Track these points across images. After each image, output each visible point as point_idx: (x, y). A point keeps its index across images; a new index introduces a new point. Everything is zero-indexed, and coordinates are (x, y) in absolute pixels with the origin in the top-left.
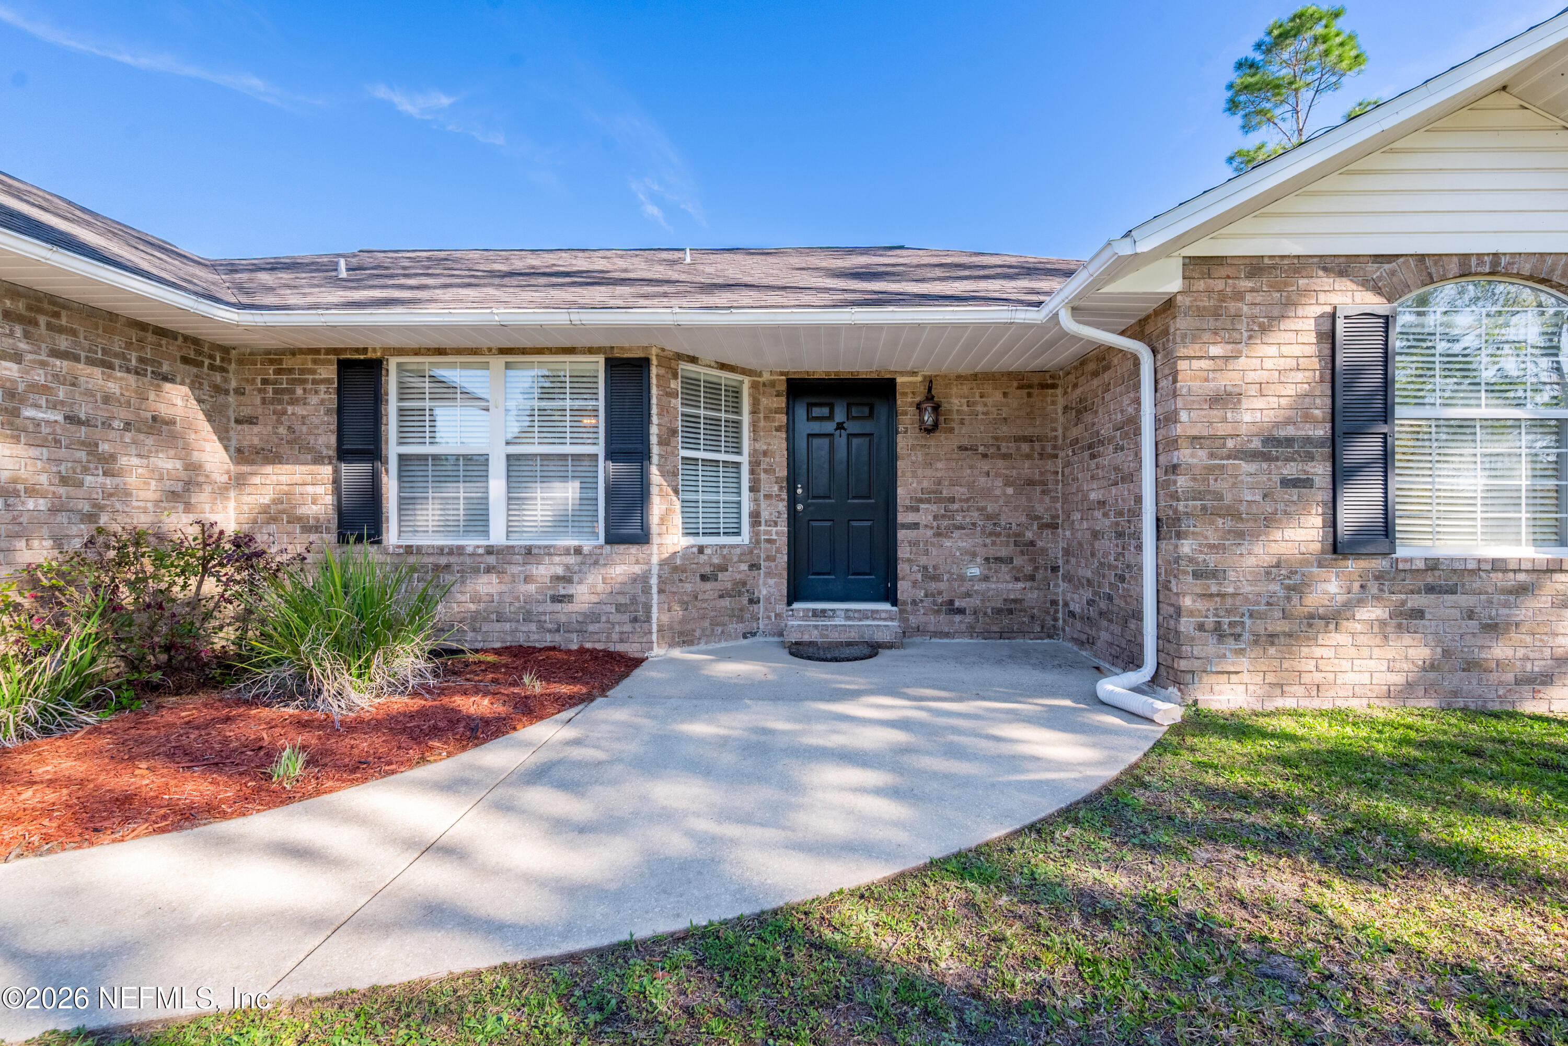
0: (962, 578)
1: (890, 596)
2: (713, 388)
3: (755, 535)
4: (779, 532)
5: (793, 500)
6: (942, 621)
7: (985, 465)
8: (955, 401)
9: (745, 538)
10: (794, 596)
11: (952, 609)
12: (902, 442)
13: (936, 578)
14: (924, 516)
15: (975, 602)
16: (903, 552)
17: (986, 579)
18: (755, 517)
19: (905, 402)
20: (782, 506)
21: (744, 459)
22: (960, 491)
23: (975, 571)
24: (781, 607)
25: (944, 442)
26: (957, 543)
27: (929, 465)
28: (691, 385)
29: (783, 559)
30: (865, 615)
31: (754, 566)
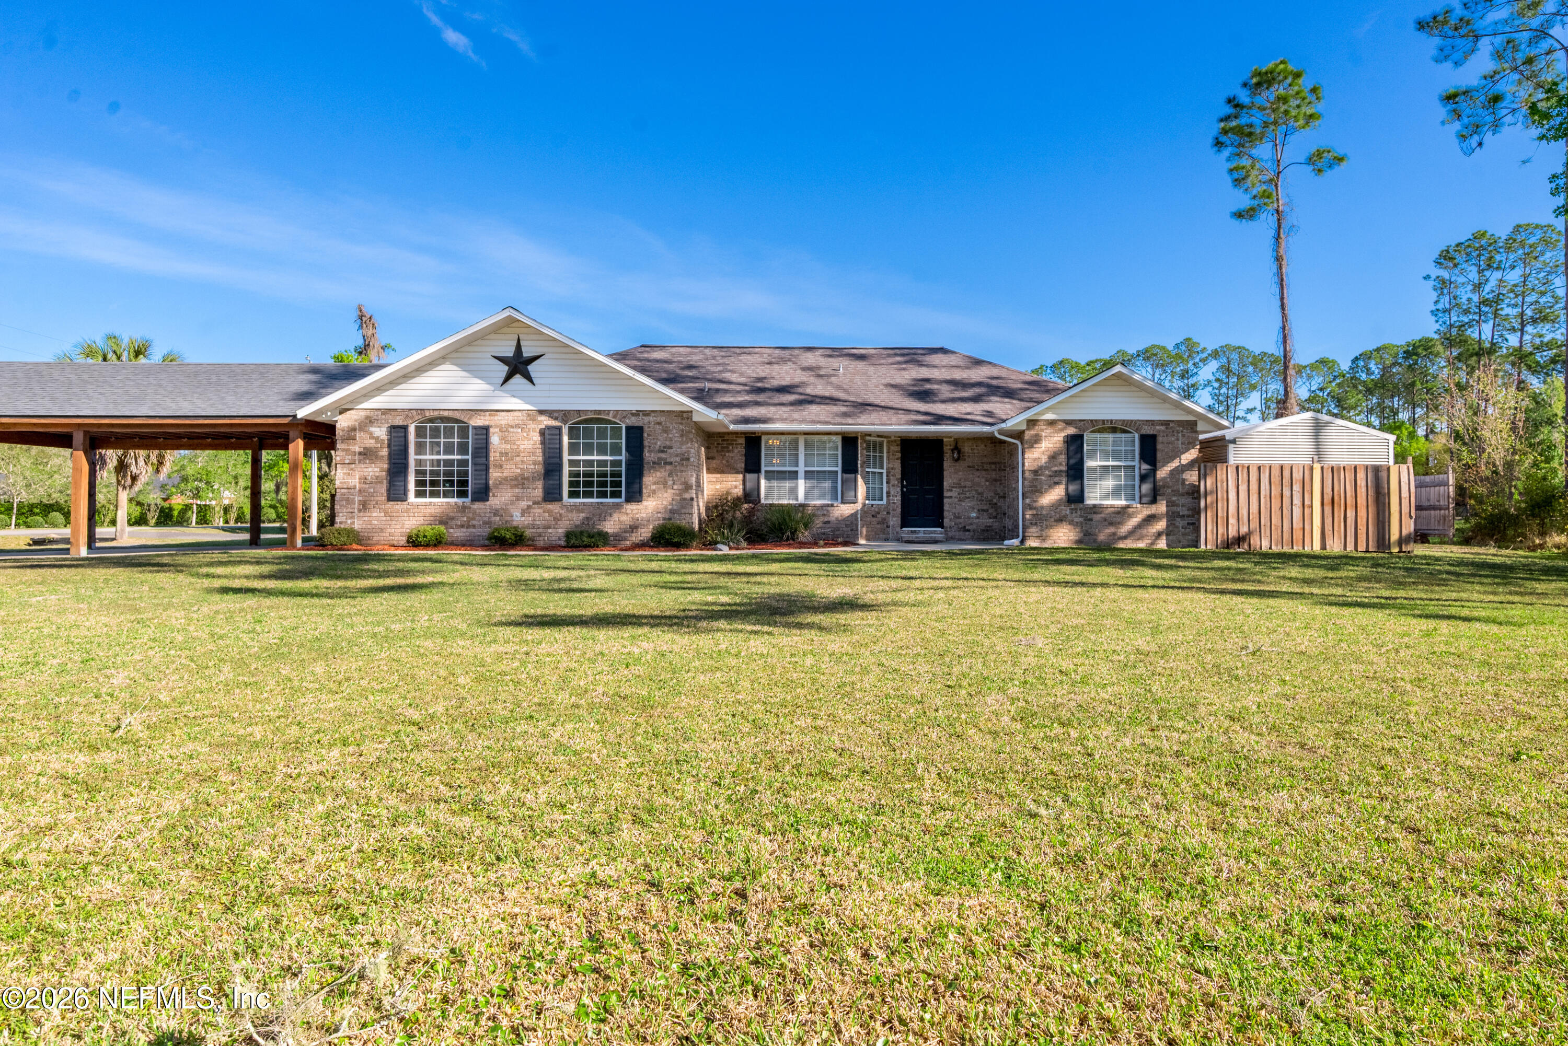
0: (969, 518)
1: (941, 525)
2: (875, 443)
3: (888, 500)
4: (897, 500)
5: (903, 486)
6: (961, 534)
7: (978, 474)
8: (966, 449)
9: (884, 502)
10: (904, 524)
11: (965, 530)
12: (946, 464)
13: (959, 517)
14: (954, 493)
15: (974, 527)
16: (946, 507)
17: (978, 518)
18: (888, 493)
19: (947, 449)
20: (899, 489)
21: (884, 471)
22: (968, 484)
23: (974, 515)
24: (898, 529)
25: (962, 464)
26: (967, 504)
27: (956, 473)
28: (868, 443)
29: (899, 510)
30: (932, 532)
31: (888, 513)
